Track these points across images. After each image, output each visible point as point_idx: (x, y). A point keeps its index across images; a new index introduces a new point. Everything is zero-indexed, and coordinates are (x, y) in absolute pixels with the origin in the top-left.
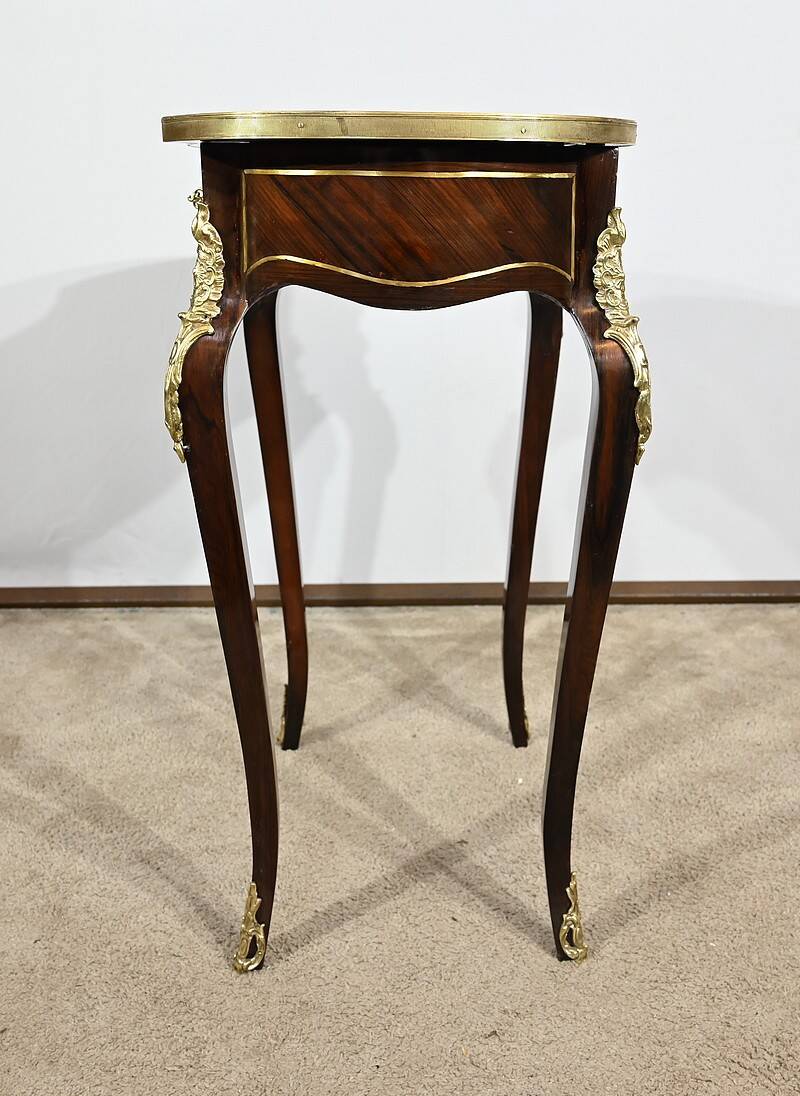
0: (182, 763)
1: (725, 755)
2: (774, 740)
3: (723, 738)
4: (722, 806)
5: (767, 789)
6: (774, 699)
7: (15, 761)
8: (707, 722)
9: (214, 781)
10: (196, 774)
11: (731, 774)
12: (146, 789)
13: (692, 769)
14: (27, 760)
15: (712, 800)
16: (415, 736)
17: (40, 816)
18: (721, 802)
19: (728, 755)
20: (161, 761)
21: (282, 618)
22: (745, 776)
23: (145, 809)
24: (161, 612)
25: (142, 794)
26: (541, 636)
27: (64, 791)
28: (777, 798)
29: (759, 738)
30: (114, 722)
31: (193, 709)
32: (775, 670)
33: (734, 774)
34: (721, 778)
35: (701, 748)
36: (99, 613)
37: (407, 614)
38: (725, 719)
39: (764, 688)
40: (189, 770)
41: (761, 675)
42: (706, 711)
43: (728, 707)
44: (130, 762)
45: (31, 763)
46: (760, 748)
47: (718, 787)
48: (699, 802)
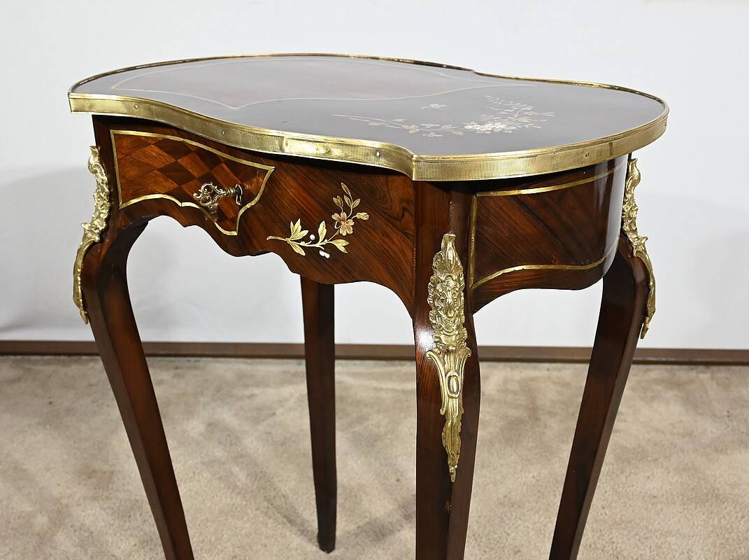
0: (229, 499)
1: (628, 505)
2: (667, 492)
3: (628, 489)
4: (622, 551)
5: (656, 536)
6: (670, 455)
7: (110, 494)
8: (617, 475)
9: (252, 516)
10: (239, 509)
11: (631, 522)
12: (203, 521)
13: (602, 517)
14: (118, 493)
15: (614, 545)
16: (398, 480)
17: (127, 542)
18: (621, 547)
19: (630, 505)
20: (213, 497)
21: (305, 370)
22: (641, 524)
23: (201, 539)
24: (218, 362)
25: (199, 525)
26: (498, 391)
27: (145, 521)
28: (663, 546)
29: (655, 491)
30: (181, 461)
31: (237, 452)
32: (674, 427)
33: (633, 522)
34: (623, 526)
35: (611, 498)
36: (171, 362)
37: (399, 368)
38: (631, 473)
39: (664, 445)
40: (233, 505)
41: (663, 432)
42: (618, 465)
43: (634, 461)
44: (191, 497)
45: (122, 495)
46: (655, 500)
47: (620, 534)
48: (605, 547)
